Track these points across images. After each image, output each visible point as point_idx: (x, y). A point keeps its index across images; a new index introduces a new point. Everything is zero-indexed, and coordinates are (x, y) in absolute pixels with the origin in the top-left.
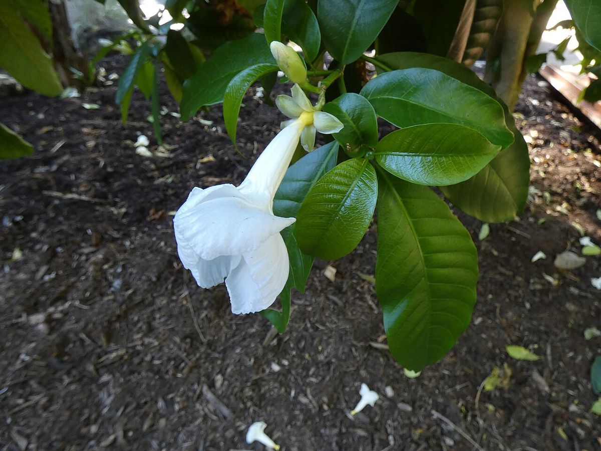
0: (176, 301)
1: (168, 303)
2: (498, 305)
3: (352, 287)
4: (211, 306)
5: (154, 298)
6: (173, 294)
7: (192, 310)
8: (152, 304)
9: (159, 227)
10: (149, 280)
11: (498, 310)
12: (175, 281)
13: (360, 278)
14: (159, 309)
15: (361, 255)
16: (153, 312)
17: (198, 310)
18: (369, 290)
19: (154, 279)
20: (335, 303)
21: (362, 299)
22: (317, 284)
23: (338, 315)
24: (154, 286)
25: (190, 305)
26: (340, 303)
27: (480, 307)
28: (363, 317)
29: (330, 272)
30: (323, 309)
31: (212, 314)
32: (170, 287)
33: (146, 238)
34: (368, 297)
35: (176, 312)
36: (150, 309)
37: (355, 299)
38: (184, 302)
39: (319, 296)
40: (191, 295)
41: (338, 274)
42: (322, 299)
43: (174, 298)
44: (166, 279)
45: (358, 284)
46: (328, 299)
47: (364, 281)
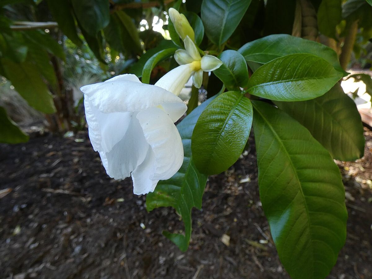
0: (116, 262)
1: (111, 264)
2: (354, 264)
3: (243, 250)
4: (140, 266)
5: (101, 260)
6: (115, 257)
7: (127, 270)
8: (100, 264)
9: (110, 209)
10: (99, 246)
11: (355, 268)
12: (117, 247)
13: (247, 244)
14: (104, 269)
15: (247, 227)
16: (99, 272)
17: (131, 269)
18: (255, 253)
19: (103, 245)
20: (231, 263)
21: (251, 260)
22: (217, 248)
23: (234, 272)
24: (103, 250)
25: (126, 265)
26: (235, 263)
27: (341, 265)
28: (253, 274)
29: (226, 239)
30: (222, 268)
31: (141, 272)
32: (113, 251)
33: (101, 217)
34: (255, 258)
35: (116, 271)
36: (97, 269)
37: (246, 259)
38: (122, 263)
39: (219, 258)
40: (127, 257)
41: (231, 240)
42: (221, 260)
43: (116, 260)
44: (111, 245)
45: (246, 248)
46: (225, 259)
47: (250, 245)
